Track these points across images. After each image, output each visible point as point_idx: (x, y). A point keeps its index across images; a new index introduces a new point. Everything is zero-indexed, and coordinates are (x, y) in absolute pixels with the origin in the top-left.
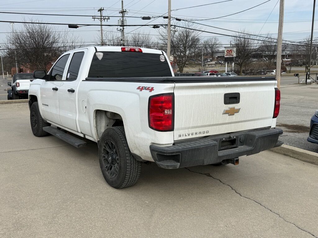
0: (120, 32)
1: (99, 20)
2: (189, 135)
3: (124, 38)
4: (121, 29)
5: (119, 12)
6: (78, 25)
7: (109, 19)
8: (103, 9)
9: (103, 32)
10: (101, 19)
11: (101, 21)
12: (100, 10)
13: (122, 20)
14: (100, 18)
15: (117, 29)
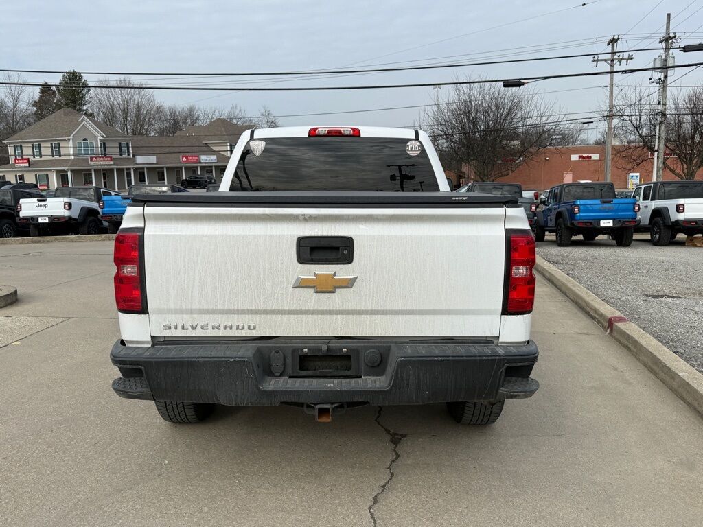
0: (658, 85)
1: (608, 64)
2: (194, 328)
3: (666, 98)
4: (660, 79)
5: (659, 40)
6: (523, 81)
7: (631, 59)
8: (618, 39)
9: (614, 88)
10: (612, 60)
11: (612, 66)
12: (613, 42)
13: (663, 57)
14: (609, 60)
15: (650, 79)
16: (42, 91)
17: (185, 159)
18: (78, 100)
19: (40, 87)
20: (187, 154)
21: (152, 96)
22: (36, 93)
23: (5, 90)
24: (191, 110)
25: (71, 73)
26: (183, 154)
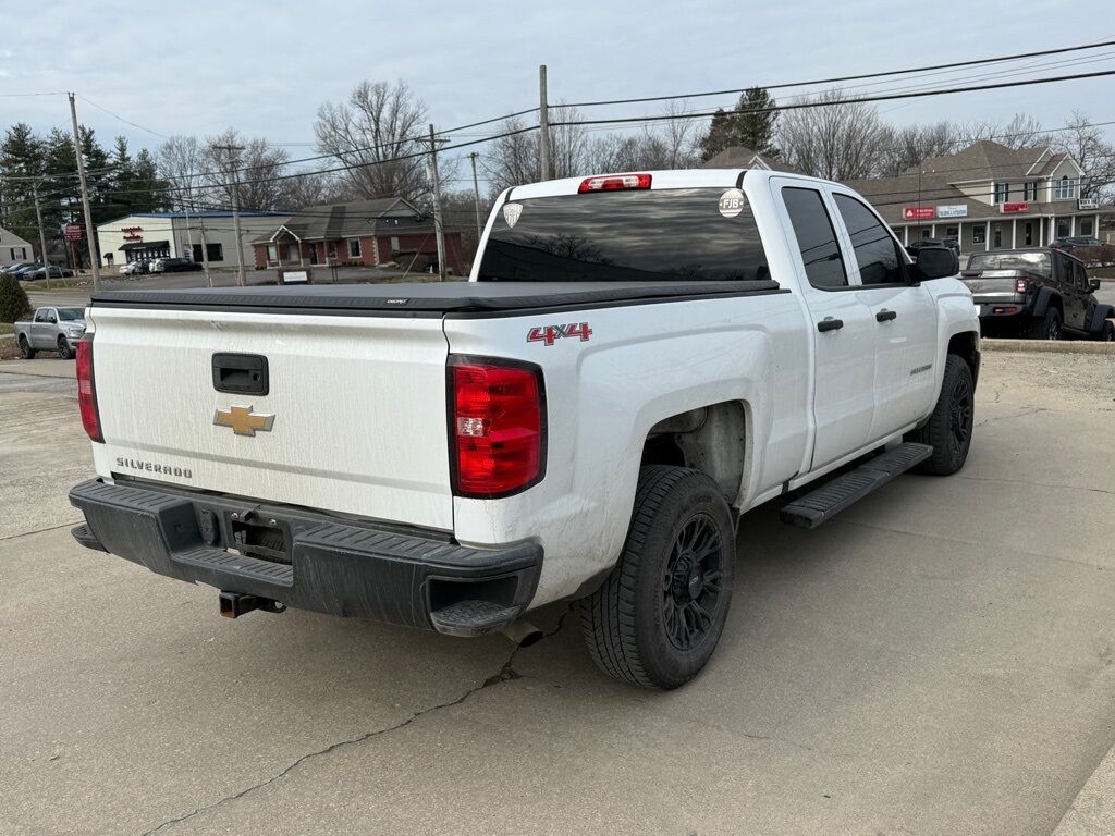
2: (141, 468)
16: (715, 123)
17: (910, 214)
18: (760, 131)
19: (713, 117)
20: (916, 205)
21: (874, 113)
22: (704, 127)
23: (667, 127)
24: (942, 129)
25: (752, 90)
26: (909, 205)
